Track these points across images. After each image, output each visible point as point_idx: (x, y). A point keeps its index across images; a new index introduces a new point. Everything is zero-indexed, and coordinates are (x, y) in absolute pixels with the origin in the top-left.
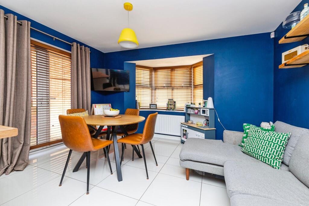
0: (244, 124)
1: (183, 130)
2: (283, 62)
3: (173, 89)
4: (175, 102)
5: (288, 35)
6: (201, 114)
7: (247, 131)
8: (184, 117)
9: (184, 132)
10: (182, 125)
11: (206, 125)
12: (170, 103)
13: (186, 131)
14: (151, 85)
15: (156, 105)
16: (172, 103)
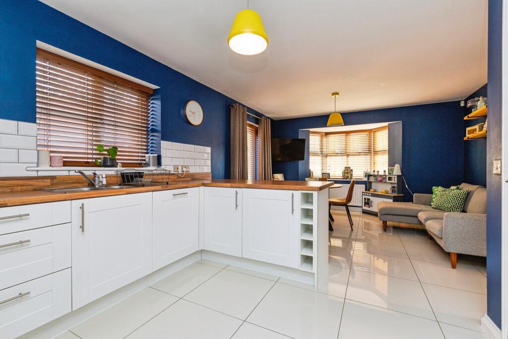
0: (433, 187)
1: (365, 199)
2: (467, 136)
3: (348, 155)
4: (352, 170)
5: (470, 115)
6: (387, 181)
7: (436, 192)
8: (364, 186)
9: (366, 201)
10: (363, 194)
11: (393, 192)
12: (346, 171)
13: (369, 199)
14: (322, 152)
15: (329, 174)
16: (348, 171)
